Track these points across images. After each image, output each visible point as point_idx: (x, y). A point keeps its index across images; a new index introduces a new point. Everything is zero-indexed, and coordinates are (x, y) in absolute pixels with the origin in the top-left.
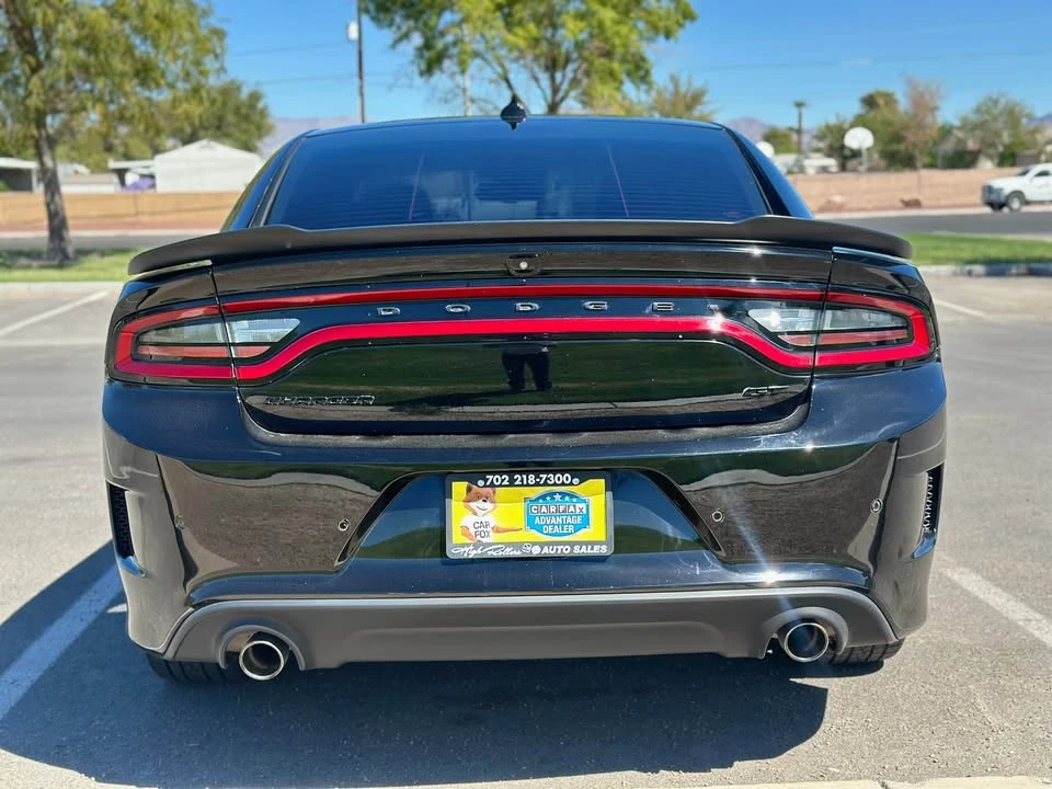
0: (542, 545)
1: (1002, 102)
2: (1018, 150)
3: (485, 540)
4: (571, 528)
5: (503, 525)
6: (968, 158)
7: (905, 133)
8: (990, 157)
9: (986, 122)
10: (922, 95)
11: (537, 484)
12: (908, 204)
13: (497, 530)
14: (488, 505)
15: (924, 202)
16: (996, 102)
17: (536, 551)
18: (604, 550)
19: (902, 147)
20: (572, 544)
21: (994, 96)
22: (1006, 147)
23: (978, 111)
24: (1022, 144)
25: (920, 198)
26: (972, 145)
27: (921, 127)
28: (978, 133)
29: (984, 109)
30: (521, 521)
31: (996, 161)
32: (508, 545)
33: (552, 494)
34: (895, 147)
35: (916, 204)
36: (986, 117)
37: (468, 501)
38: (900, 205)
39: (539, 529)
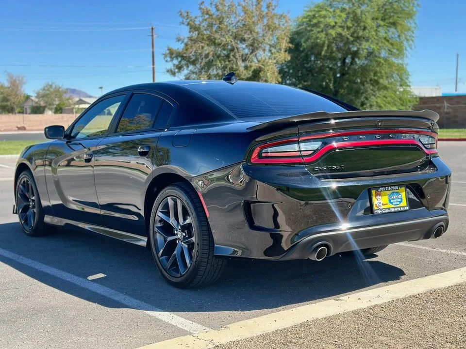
0: (394, 208)
1: (54, 86)
2: (63, 107)
3: (381, 208)
4: (399, 203)
5: (384, 203)
6: (42, 109)
7: (9, 97)
8: (51, 109)
9: (48, 94)
10: (15, 81)
11: (391, 190)
12: (19, 129)
13: (383, 205)
14: (380, 197)
15: (27, 128)
16: (51, 86)
17: (393, 210)
18: (407, 208)
19: (9, 103)
20: (400, 207)
21: (50, 83)
22: (57, 105)
23: (44, 89)
24: (64, 104)
25: (25, 126)
26: (42, 104)
27: (16, 95)
28: (45, 99)
29: (46, 88)
30: (387, 202)
31: (54, 110)
32: (387, 209)
33: (394, 192)
34: (5, 103)
35: (24, 128)
36: (47, 92)
37: (376, 196)
38: (17, 129)
39: (392, 203)
